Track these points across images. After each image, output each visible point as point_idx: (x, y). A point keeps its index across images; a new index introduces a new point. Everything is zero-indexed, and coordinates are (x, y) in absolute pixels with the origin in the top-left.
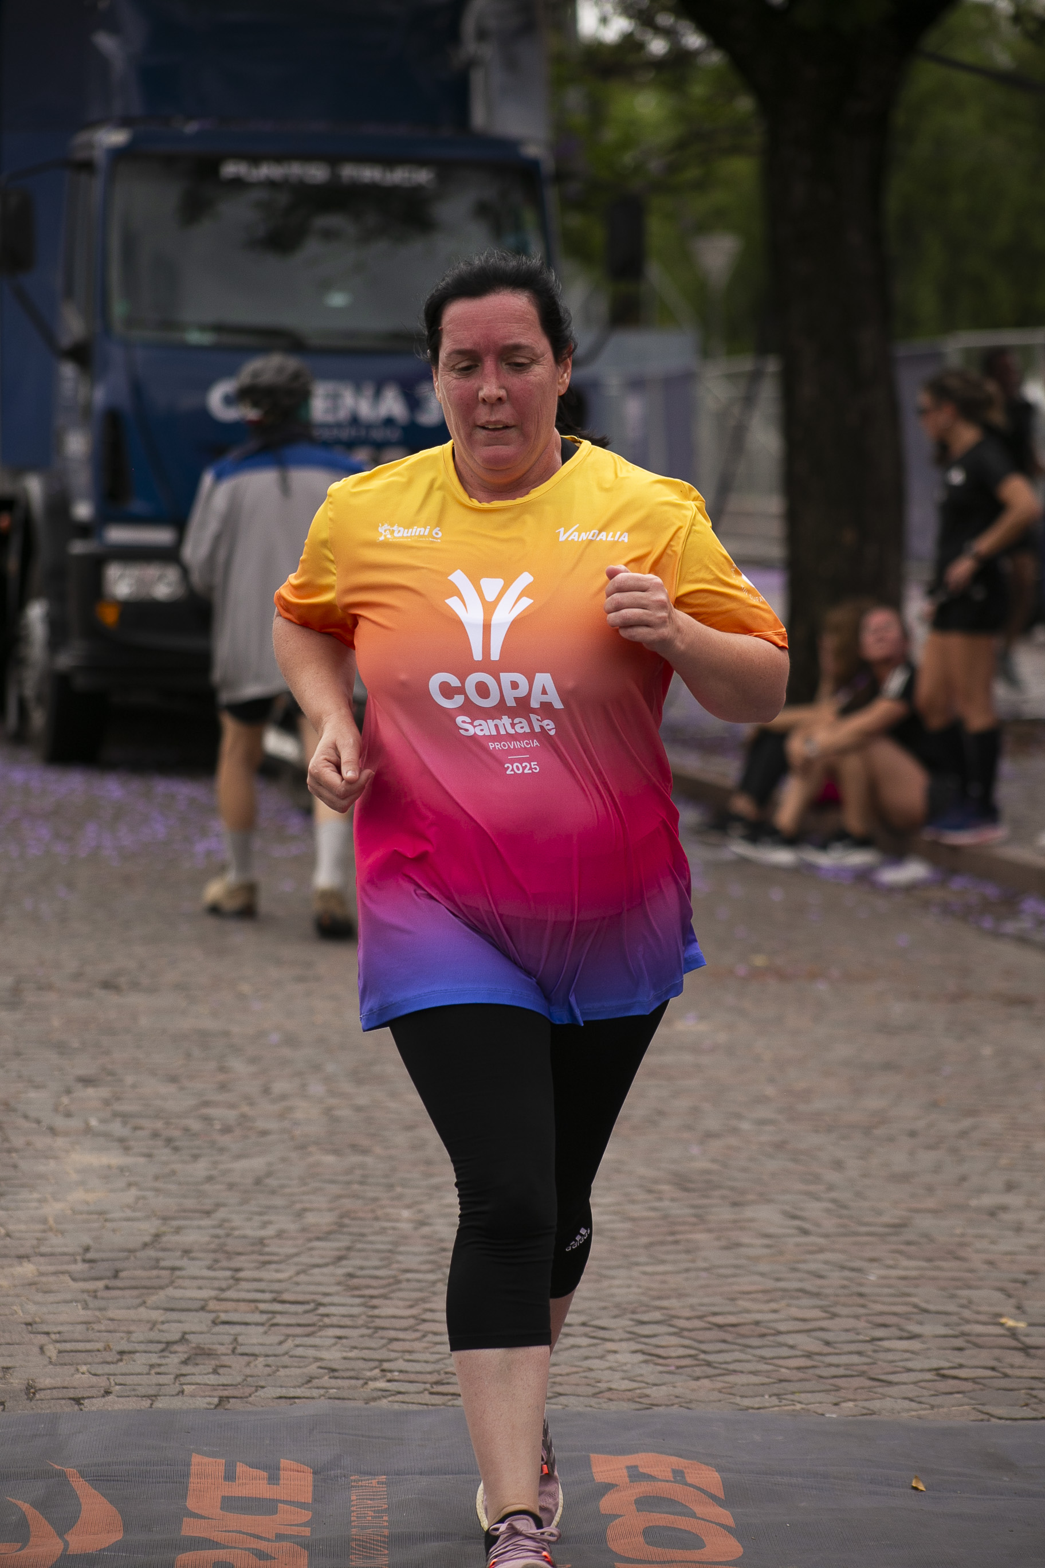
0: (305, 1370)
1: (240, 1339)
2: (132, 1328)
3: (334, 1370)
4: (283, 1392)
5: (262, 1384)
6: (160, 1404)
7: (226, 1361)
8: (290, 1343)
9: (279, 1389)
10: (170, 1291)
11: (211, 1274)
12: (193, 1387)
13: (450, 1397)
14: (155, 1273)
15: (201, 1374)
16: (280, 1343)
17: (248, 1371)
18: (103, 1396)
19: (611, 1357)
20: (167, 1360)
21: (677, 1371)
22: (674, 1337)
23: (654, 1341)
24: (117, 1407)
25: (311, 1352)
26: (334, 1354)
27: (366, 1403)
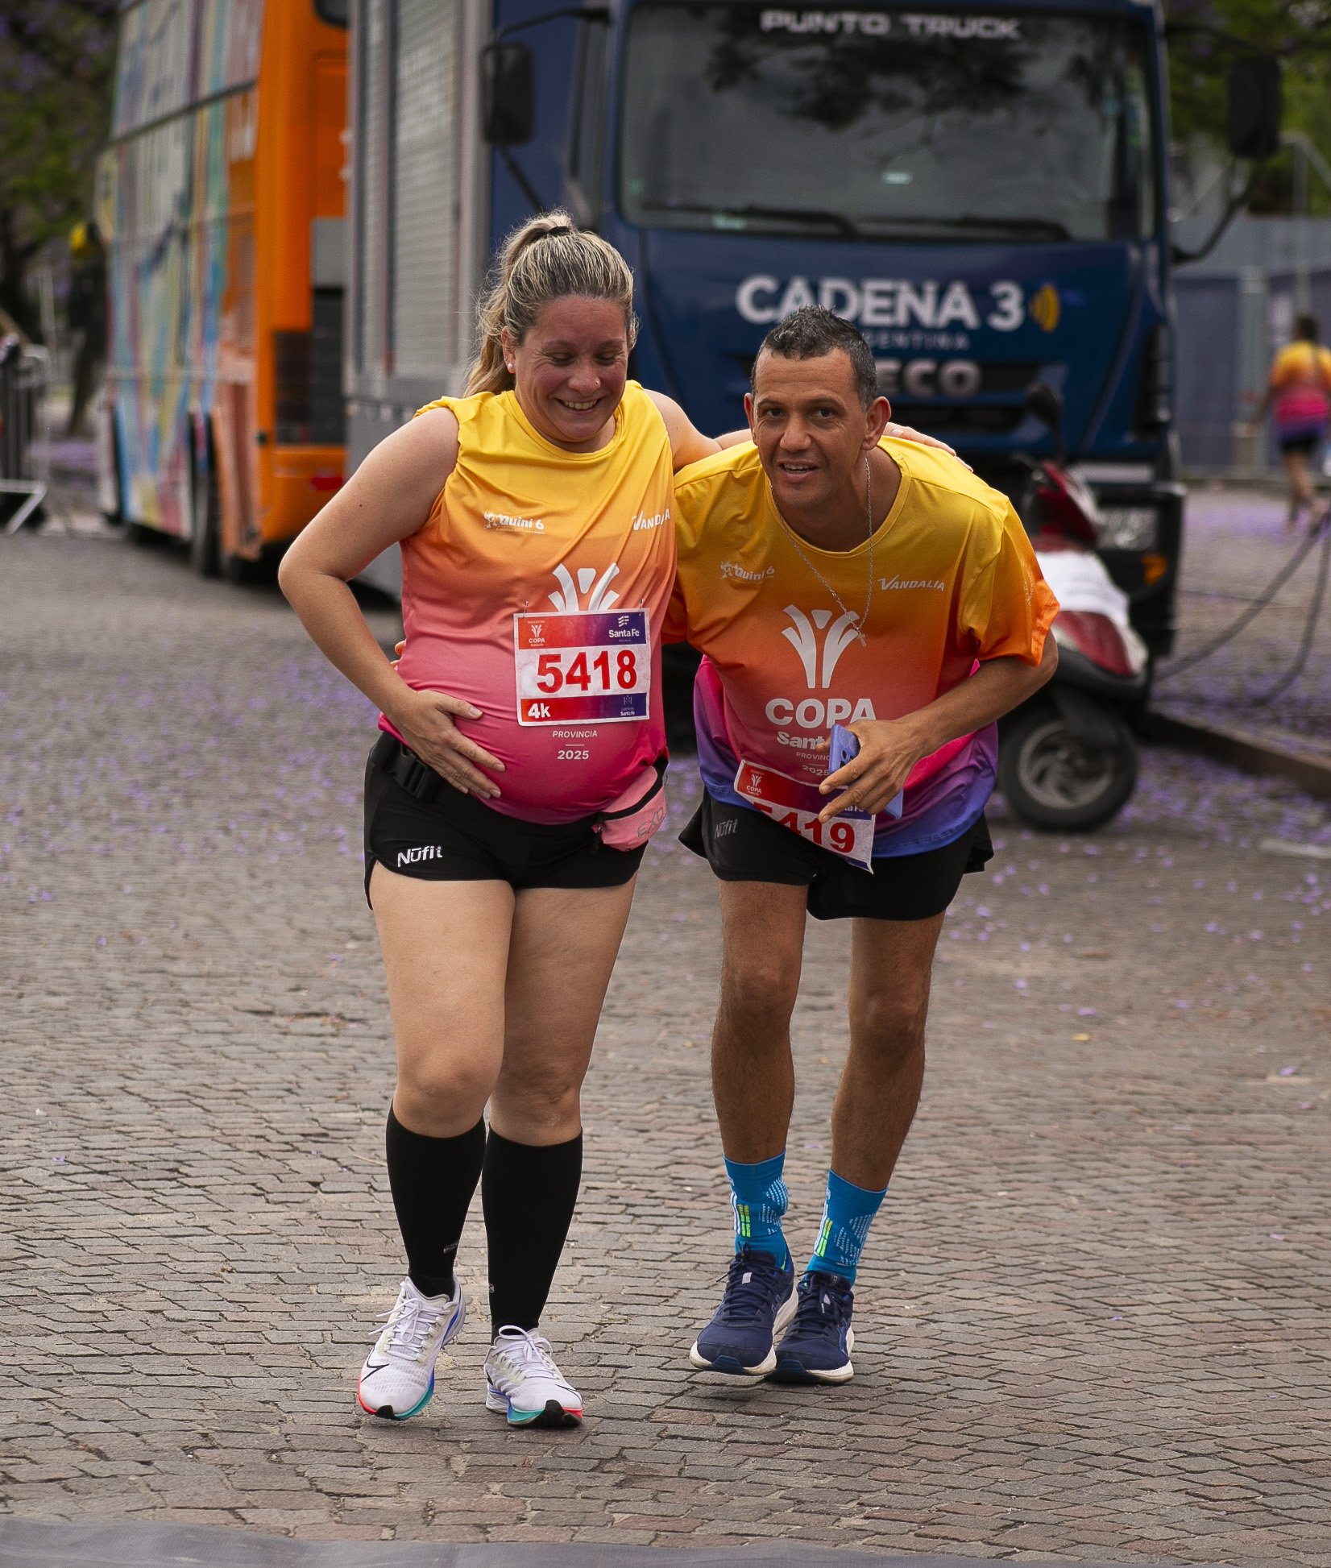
0: (763, 1500)
1: (689, 1457)
3: (800, 1502)
4: (735, 1527)
5: (711, 1515)
6: (580, 1537)
7: (666, 1484)
8: (750, 1465)
9: (730, 1524)
10: (611, 1396)
11: (663, 1375)
12: (626, 1516)
13: (940, 1541)
14: (595, 1371)
15: (638, 1500)
16: (737, 1465)
17: (694, 1499)
18: (515, 1524)
19: (1146, 1497)
20: (598, 1482)
21: (1226, 1517)
22: (1228, 1474)
23: (1202, 1478)
24: (530, 1537)
25: (775, 1477)
26: (802, 1482)
27: (835, 1546)
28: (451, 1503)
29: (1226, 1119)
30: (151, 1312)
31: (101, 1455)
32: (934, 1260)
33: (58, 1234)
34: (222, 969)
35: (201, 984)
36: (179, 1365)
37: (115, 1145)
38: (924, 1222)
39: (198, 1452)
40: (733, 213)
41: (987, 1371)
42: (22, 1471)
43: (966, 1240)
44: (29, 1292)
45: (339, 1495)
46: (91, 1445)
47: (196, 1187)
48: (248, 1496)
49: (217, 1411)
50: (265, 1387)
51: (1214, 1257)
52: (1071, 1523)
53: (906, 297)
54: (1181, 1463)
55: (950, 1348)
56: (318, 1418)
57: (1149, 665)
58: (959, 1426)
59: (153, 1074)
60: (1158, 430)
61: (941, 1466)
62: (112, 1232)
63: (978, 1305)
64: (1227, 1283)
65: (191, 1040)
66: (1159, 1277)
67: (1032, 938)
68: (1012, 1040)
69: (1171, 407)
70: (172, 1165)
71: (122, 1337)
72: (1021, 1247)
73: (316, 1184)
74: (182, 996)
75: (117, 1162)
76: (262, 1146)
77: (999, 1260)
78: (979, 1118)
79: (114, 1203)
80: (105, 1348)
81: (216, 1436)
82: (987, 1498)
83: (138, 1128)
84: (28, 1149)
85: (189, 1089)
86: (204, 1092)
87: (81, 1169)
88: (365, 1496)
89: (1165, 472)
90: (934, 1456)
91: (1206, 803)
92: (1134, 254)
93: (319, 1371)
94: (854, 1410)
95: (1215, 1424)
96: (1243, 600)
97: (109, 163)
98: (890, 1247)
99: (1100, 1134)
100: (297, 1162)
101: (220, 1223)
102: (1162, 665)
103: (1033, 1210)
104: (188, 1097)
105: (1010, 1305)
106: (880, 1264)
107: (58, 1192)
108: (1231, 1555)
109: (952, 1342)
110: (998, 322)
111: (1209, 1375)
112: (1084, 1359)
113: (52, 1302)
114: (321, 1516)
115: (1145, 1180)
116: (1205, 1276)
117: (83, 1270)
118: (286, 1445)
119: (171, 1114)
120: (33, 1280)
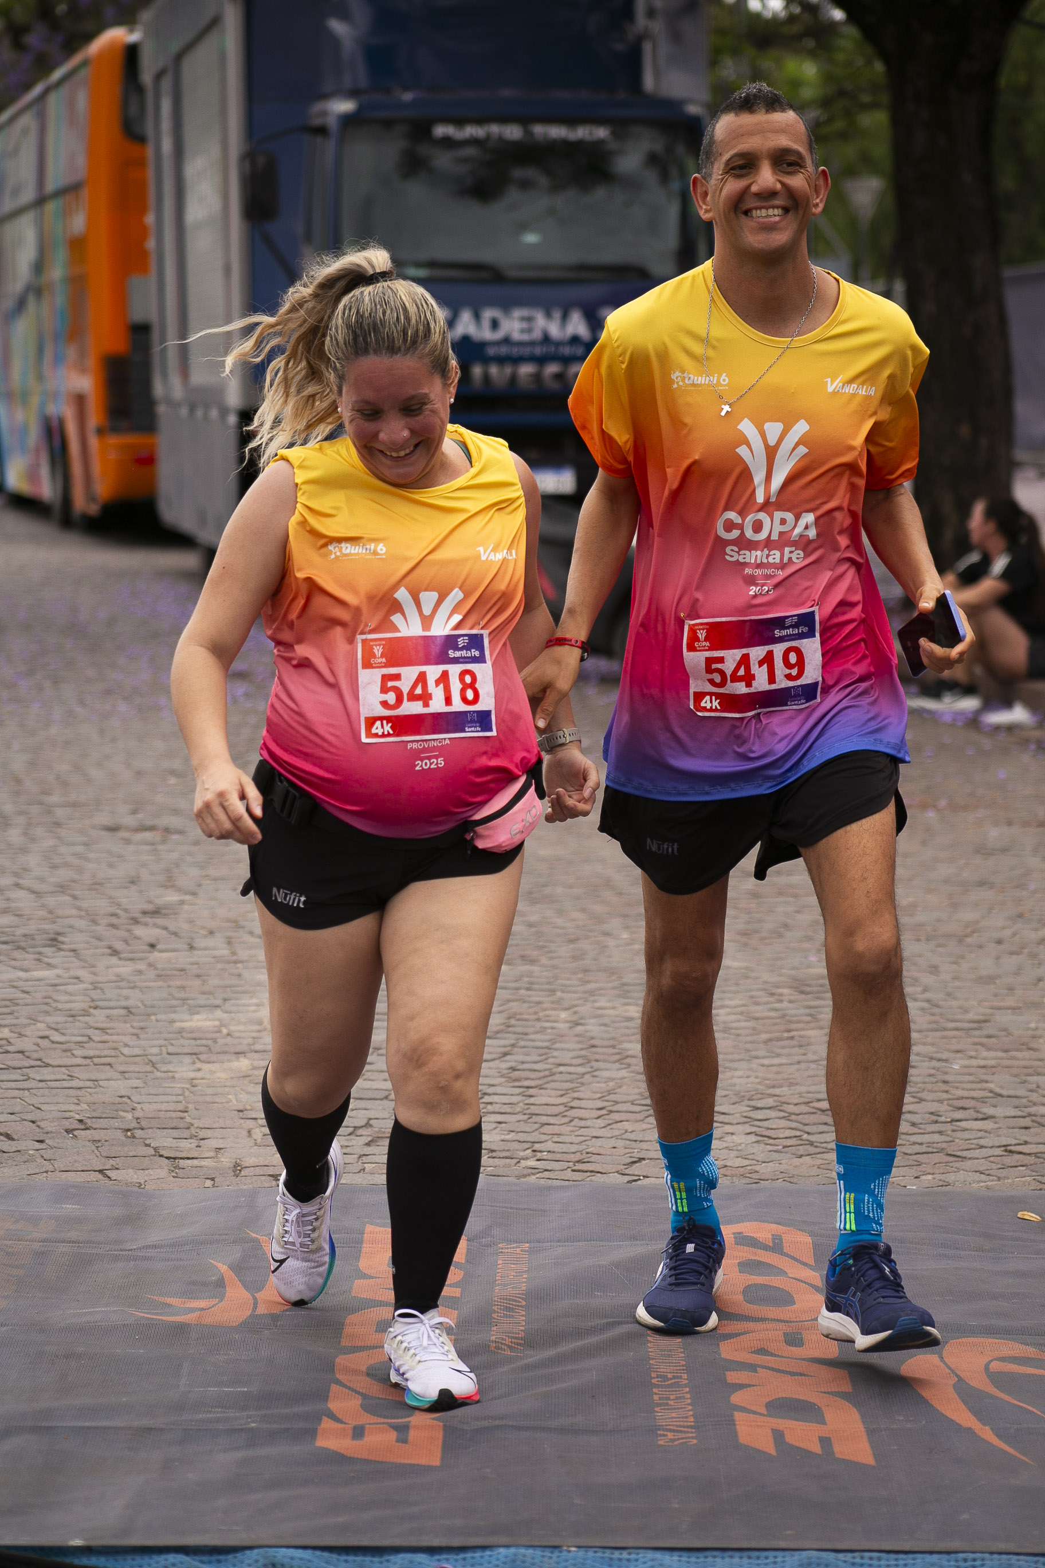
3: (492, 1151)
12: (374, 1165)
13: (589, 1174)
19: (728, 1139)
20: (353, 1143)
21: (784, 1150)
22: (784, 1121)
23: (765, 1124)
27: (519, 1180)
28: (252, 1160)
30: (41, 1037)
31: (9, 1137)
32: (580, 983)
34: (83, 800)
35: (69, 811)
36: (60, 1073)
39: (76, 1133)
40: (419, 265)
43: (602, 968)
45: (175, 1158)
47: (69, 950)
48: (112, 1162)
49: (88, 1104)
50: (120, 1086)
54: (751, 1114)
55: (593, 1042)
56: (159, 1106)
58: (599, 1095)
59: (37, 874)
61: (588, 1123)
62: (12, 983)
64: (779, 991)
65: (63, 850)
70: (52, 936)
71: (20, 1055)
73: (153, 946)
74: (55, 819)
75: (14, 935)
76: (114, 921)
79: (12, 963)
80: (10, 1063)
81: (88, 1121)
82: (620, 1144)
83: (29, 912)
86: (73, 885)
88: (193, 1158)
90: (584, 1116)
93: (159, 1074)
94: (528, 1087)
95: (775, 1087)
98: (547, 975)
100: (139, 931)
101: (87, 975)
106: (541, 987)
108: (786, 1175)
109: (594, 1038)
111: (770, 1054)
114: (163, 1173)
118: (137, 1126)
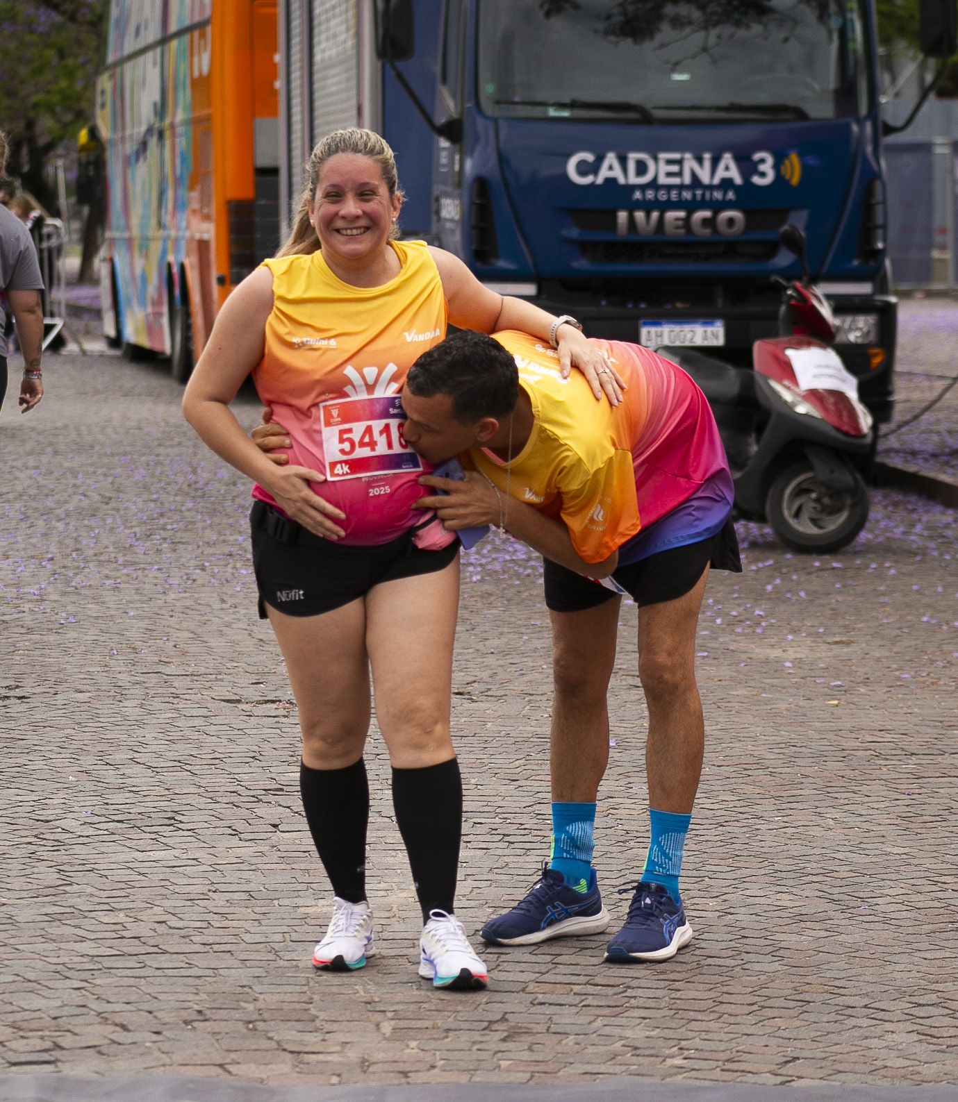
0: (609, 1048)
1: (555, 1018)
2: (459, 1008)
3: (636, 1048)
4: (589, 1068)
5: (571, 1060)
6: (476, 1079)
7: (538, 1038)
8: (599, 1022)
9: (586, 1066)
12: (510, 1062)
13: (739, 1074)
15: (518, 1050)
16: (590, 1023)
17: (559, 1049)
18: (428, 1070)
19: (889, 1037)
20: (488, 1038)
21: (947, 1050)
22: (947, 1018)
23: (928, 1022)
24: (439, 1080)
25: (617, 1031)
26: (637, 1034)
27: (663, 1079)
28: (380, 1056)
29: (940, 758)
30: (158, 922)
31: (124, 1028)
32: (730, 869)
33: (88, 867)
34: (203, 670)
35: (187, 682)
36: (178, 961)
37: (128, 801)
38: (721, 841)
39: (195, 1024)
40: (562, 106)
41: (770, 949)
42: (66, 1041)
43: (753, 853)
44: (68, 910)
45: (299, 1053)
46: (117, 1021)
47: (188, 830)
48: (233, 1055)
49: (208, 994)
50: (241, 975)
51: (933, 860)
52: (834, 1058)
53: (690, 164)
54: (912, 1011)
55: (743, 933)
56: (282, 997)
57: (875, 428)
58: (751, 990)
59: (154, 748)
60: (878, 255)
61: (738, 1019)
62: (128, 865)
63: (762, 900)
64: (943, 879)
65: (181, 723)
66: (894, 876)
67: (794, 631)
68: (783, 706)
69: (885, 240)
70: (169, 815)
71: (136, 941)
72: (793, 857)
73: (275, 826)
74: (173, 690)
75: (130, 813)
76: (235, 799)
77: (777, 867)
78: (760, 764)
79: (128, 843)
80: (125, 950)
81: (208, 1012)
82: (773, 1042)
83: (145, 788)
84: (64, 806)
85: (180, 758)
86: (191, 760)
87: (103, 819)
88: (318, 1053)
89: (882, 288)
90: (733, 1012)
91: (919, 528)
92: (855, 128)
93: (281, 963)
94: (674, 981)
95: (937, 982)
96: (941, 377)
97: (104, 82)
98: (697, 860)
99: (848, 773)
100: (261, 810)
101: (207, 856)
102: (884, 428)
103: (801, 830)
104: (180, 764)
105: (785, 900)
106: (690, 873)
107: (87, 836)
108: (951, 1077)
109: (744, 928)
110: (756, 180)
111: (932, 947)
112: (841, 938)
113: (86, 917)
114: (286, 1068)
115: (882, 805)
116: (927, 874)
117: (107, 894)
118: (259, 1017)
119: (168, 777)
120: (71, 902)
